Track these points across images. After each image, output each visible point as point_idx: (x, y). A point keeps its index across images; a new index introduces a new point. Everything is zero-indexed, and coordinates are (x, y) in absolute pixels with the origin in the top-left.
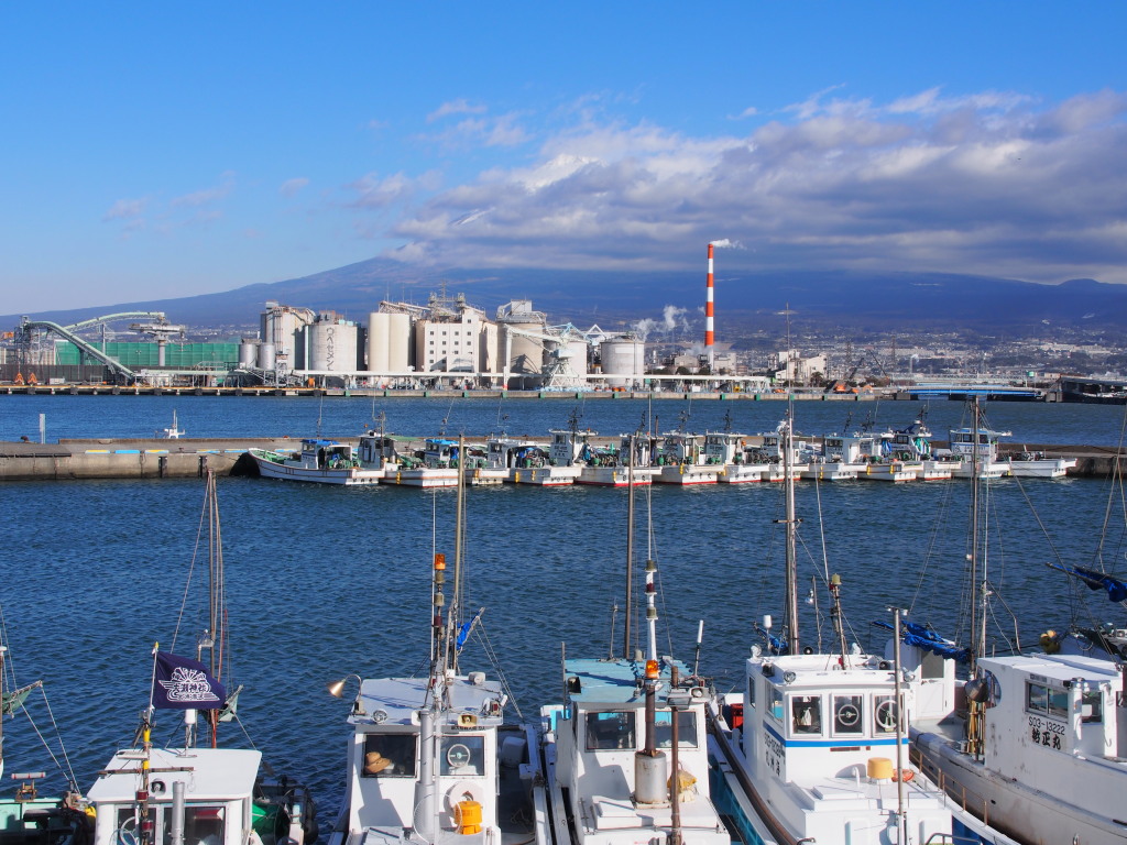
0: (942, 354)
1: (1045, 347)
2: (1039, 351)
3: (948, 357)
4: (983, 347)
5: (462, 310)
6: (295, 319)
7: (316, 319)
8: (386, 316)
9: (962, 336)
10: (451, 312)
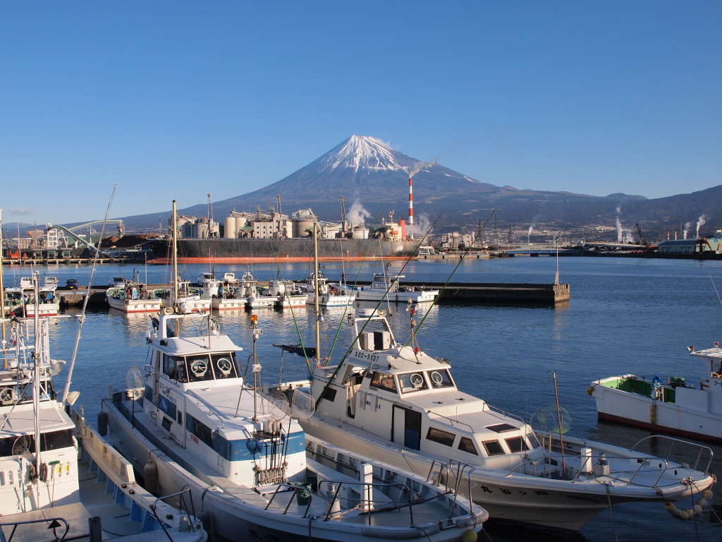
0: (546, 233)
1: (598, 228)
2: (595, 230)
4: (566, 228)
5: (273, 215)
6: (186, 221)
7: (197, 222)
8: (234, 219)
9: (557, 223)
10: (268, 216)
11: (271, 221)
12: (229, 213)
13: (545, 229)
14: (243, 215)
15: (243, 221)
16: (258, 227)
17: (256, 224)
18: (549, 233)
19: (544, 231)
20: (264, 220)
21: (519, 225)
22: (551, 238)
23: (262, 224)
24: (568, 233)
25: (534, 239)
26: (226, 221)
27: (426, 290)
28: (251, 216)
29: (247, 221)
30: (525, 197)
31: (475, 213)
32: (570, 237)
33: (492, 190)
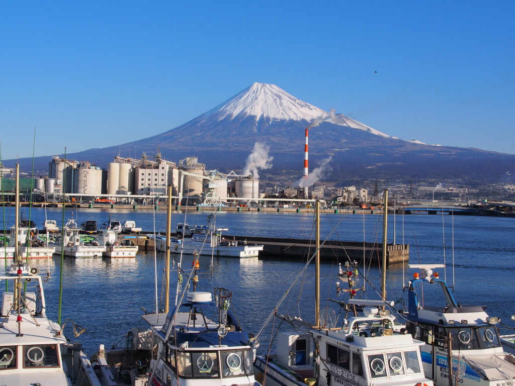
0: (452, 190)
1: (506, 187)
2: (503, 189)
3: (455, 192)
4: (474, 186)
5: (159, 162)
6: (67, 165)
7: (79, 166)
8: (118, 165)
9: (464, 180)
10: (153, 163)
11: (157, 167)
12: (113, 158)
13: (451, 186)
14: (128, 161)
15: (127, 167)
16: (143, 174)
17: (141, 171)
18: (455, 190)
19: (450, 189)
20: (149, 166)
21: (424, 181)
22: (457, 195)
23: (148, 171)
24: (475, 191)
25: (438, 196)
26: (109, 166)
27: (249, 245)
28: (137, 162)
29: (132, 168)
30: (431, 152)
31: (379, 167)
32: (477, 196)
33: (397, 144)
